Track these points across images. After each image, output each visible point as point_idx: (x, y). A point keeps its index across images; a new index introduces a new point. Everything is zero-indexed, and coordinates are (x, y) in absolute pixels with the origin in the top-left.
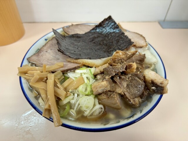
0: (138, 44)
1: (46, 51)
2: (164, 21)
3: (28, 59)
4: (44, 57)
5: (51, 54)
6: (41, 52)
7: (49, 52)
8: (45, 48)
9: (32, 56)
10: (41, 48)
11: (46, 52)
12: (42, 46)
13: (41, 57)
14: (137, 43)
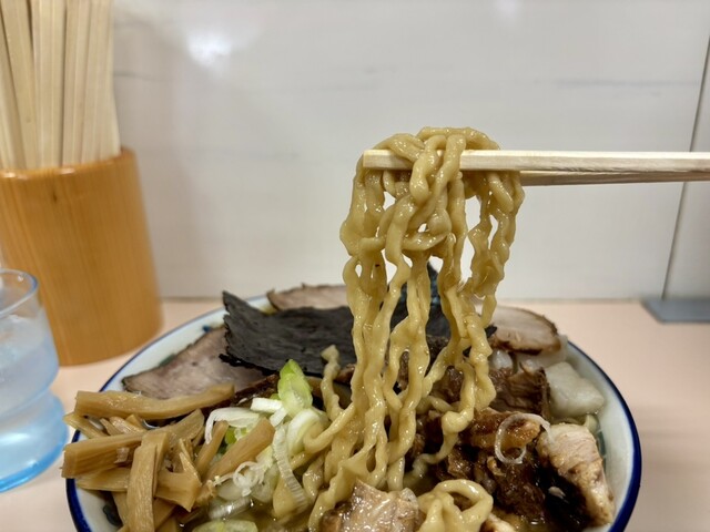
0: (519, 339)
1: (192, 361)
2: (664, 296)
3: (123, 381)
4: (181, 379)
5: (208, 372)
6: (174, 366)
7: (202, 364)
8: (193, 353)
9: (142, 374)
10: (181, 353)
11: (194, 364)
12: (183, 346)
13: (172, 380)
14: (515, 338)
